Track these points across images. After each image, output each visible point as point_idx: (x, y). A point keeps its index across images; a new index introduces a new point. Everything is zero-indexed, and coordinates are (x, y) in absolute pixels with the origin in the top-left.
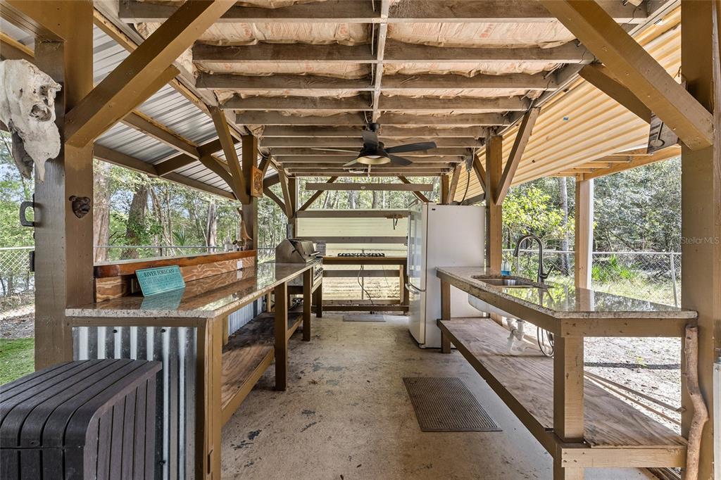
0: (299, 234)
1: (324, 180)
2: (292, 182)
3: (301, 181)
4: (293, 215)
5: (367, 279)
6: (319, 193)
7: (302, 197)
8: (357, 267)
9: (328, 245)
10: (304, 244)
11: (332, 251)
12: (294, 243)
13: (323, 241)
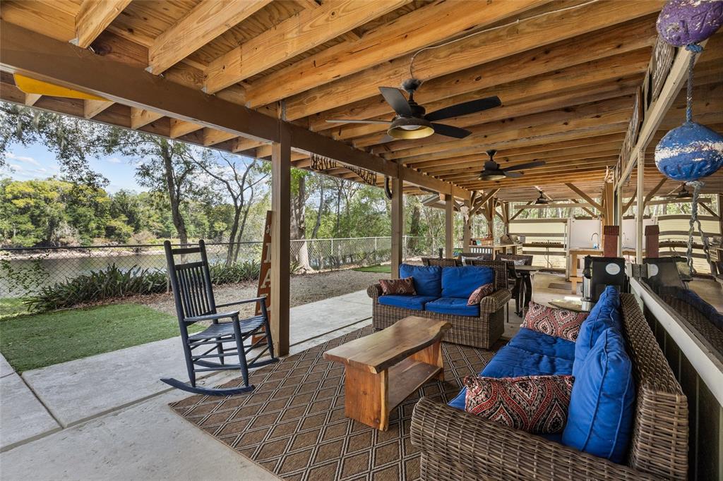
0: (510, 232)
1: (525, 203)
2: (507, 206)
3: (512, 205)
4: (507, 222)
5: (550, 256)
6: (522, 210)
7: (512, 212)
8: (544, 249)
9: (527, 238)
10: (513, 237)
11: (529, 240)
12: (508, 236)
13: (524, 235)
